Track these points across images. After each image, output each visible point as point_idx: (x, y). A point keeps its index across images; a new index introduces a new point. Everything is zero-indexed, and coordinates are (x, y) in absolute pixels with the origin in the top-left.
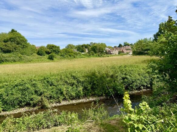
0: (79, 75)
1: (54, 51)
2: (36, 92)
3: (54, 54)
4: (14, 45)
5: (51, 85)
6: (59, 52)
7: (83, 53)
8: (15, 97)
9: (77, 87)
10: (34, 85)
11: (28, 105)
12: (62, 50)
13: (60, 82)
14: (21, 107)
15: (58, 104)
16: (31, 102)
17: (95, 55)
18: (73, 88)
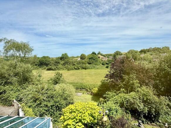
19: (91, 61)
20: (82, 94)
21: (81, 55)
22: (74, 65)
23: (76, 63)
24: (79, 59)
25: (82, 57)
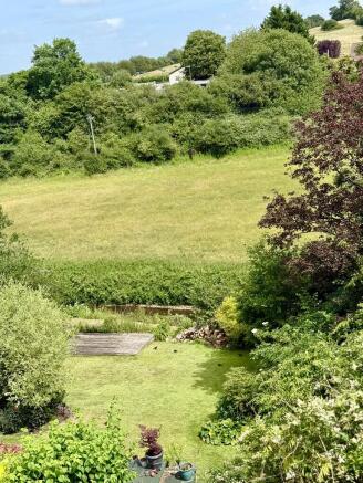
4: (270, 79)
19: (258, 87)
20: (148, 337)
21: (190, 43)
22: (133, 125)
23: (149, 108)
24: (176, 75)
25: (200, 58)
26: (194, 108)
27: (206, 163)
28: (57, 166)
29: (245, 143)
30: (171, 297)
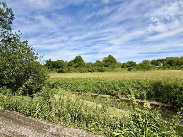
0: (143, 82)
1: (133, 65)
2: (114, 88)
3: (131, 67)
4: (110, 63)
5: (123, 86)
6: (135, 66)
7: (158, 66)
8: (105, 89)
9: (141, 91)
10: (114, 84)
11: (110, 94)
12: (138, 64)
13: (129, 85)
14: (107, 94)
15: (127, 99)
16: (112, 93)
17: (171, 67)
18: (138, 91)
23: (91, 65)
26: (98, 65)
27: (100, 73)
28: (76, 72)
29: (106, 71)
30: (101, 90)
